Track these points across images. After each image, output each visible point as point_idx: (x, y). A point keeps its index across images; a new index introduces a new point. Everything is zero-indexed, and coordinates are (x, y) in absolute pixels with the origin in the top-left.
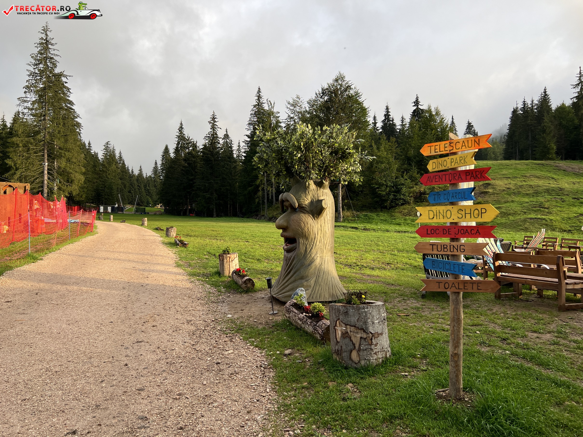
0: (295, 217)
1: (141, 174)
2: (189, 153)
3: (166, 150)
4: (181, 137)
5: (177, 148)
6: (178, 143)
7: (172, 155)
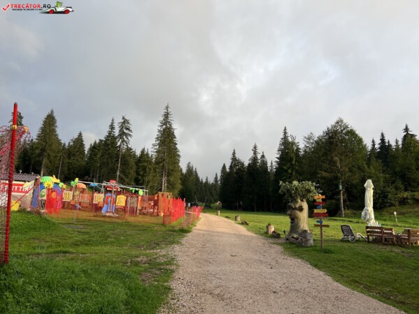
0: (293, 211)
1: (207, 182)
2: (239, 169)
3: (224, 167)
4: (234, 159)
5: (231, 166)
6: (232, 163)
7: (228, 170)
